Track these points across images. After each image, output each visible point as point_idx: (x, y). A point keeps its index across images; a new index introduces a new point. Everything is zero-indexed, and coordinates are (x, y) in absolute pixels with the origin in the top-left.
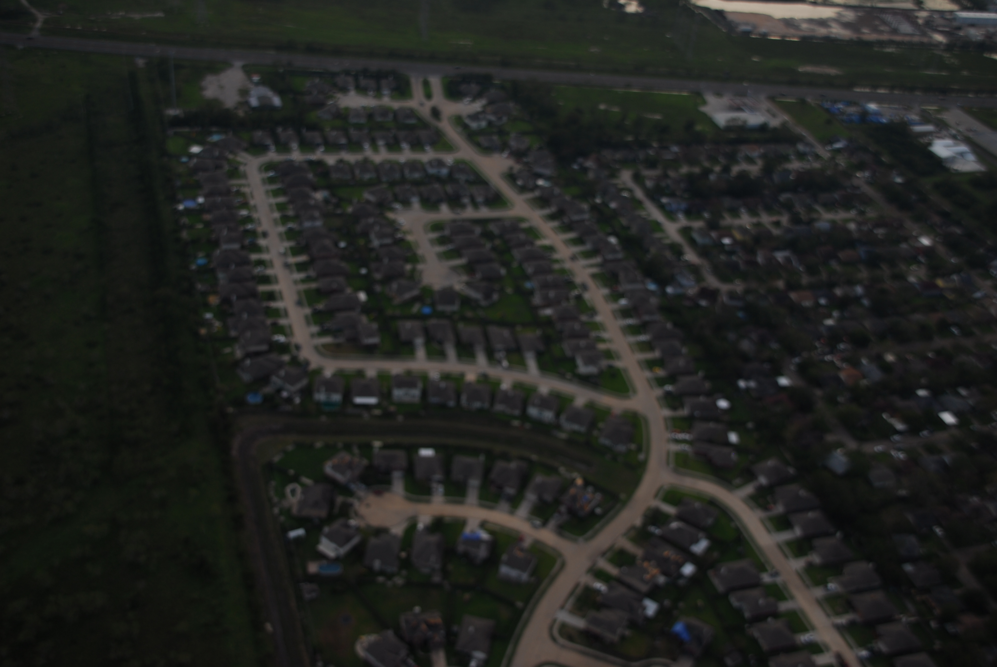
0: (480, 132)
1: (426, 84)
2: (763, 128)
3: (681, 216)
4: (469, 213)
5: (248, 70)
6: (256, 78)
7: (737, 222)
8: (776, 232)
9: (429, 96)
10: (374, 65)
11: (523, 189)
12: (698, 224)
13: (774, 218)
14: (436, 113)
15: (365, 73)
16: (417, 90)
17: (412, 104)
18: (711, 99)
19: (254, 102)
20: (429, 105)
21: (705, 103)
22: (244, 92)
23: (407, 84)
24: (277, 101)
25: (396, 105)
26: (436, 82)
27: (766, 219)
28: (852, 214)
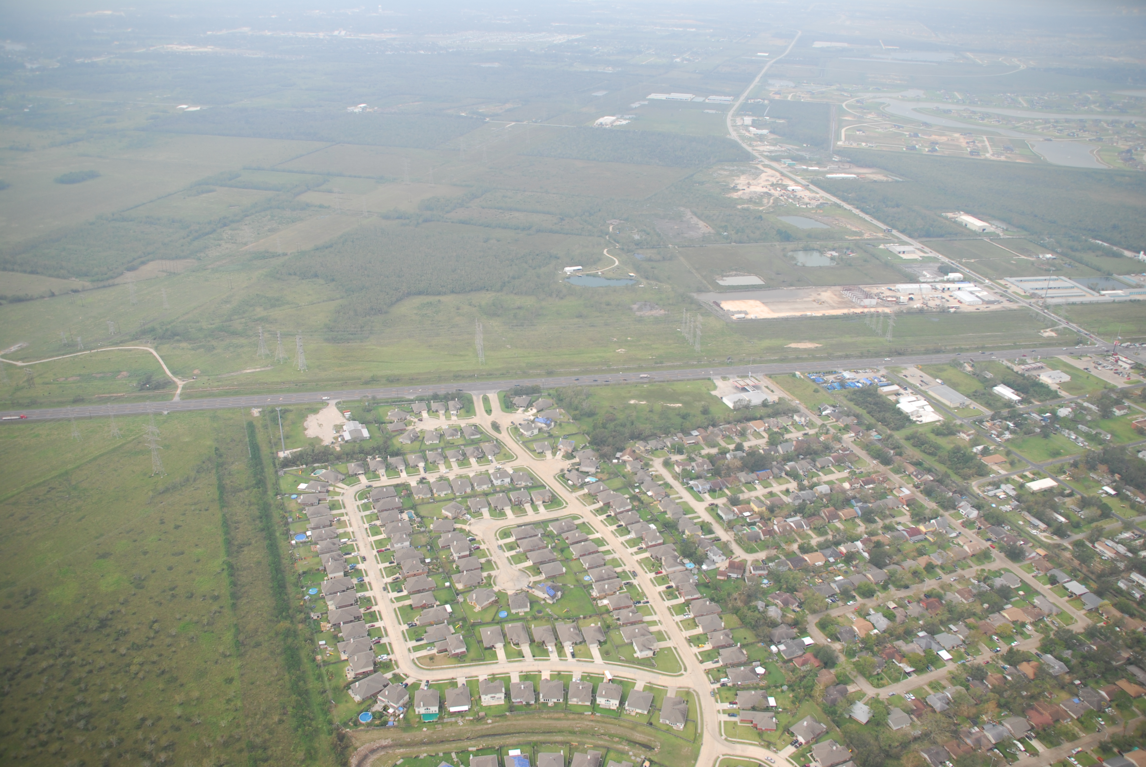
0: (534, 440)
1: (486, 400)
2: (765, 404)
3: (707, 496)
4: (531, 516)
5: (342, 408)
6: (348, 414)
7: (753, 494)
8: (787, 499)
9: (489, 411)
10: (442, 389)
11: (574, 488)
12: (721, 501)
13: (784, 487)
14: (496, 427)
15: (436, 397)
16: (479, 406)
17: (475, 420)
18: (719, 383)
19: (347, 437)
20: (490, 419)
21: (715, 388)
22: (339, 428)
23: (471, 402)
24: (365, 433)
25: (463, 423)
26: (493, 397)
27: (777, 488)
28: (845, 473)
